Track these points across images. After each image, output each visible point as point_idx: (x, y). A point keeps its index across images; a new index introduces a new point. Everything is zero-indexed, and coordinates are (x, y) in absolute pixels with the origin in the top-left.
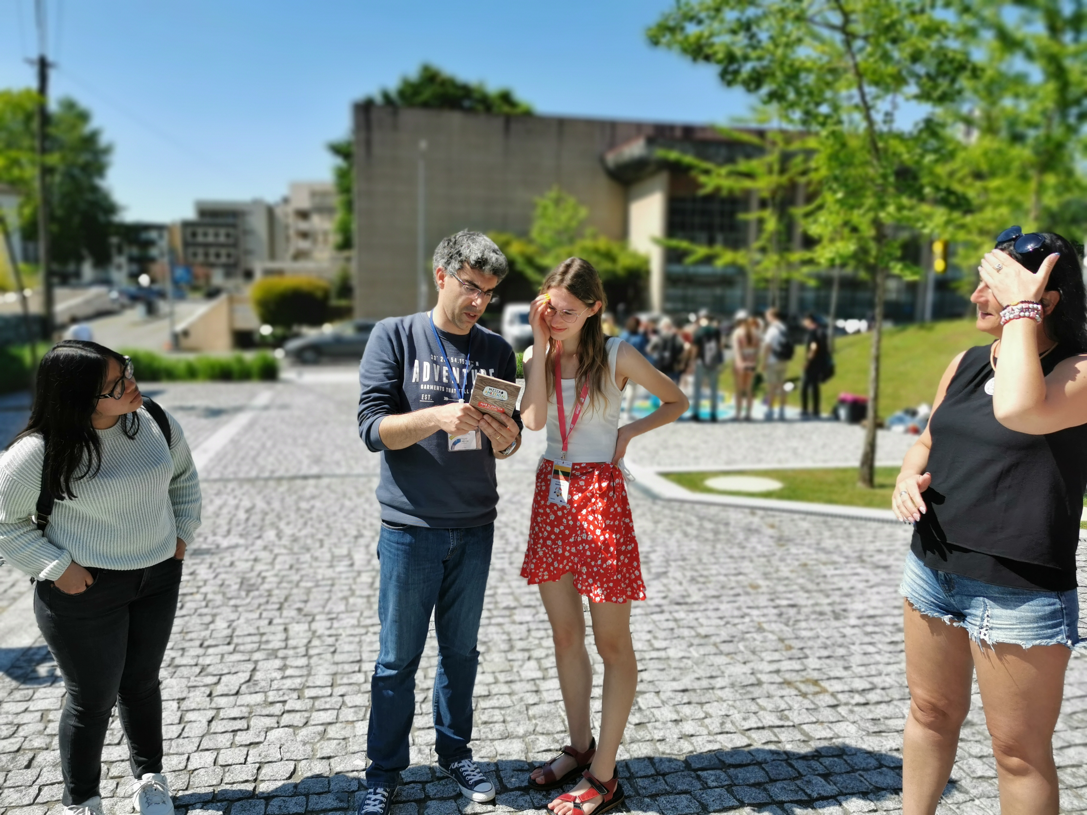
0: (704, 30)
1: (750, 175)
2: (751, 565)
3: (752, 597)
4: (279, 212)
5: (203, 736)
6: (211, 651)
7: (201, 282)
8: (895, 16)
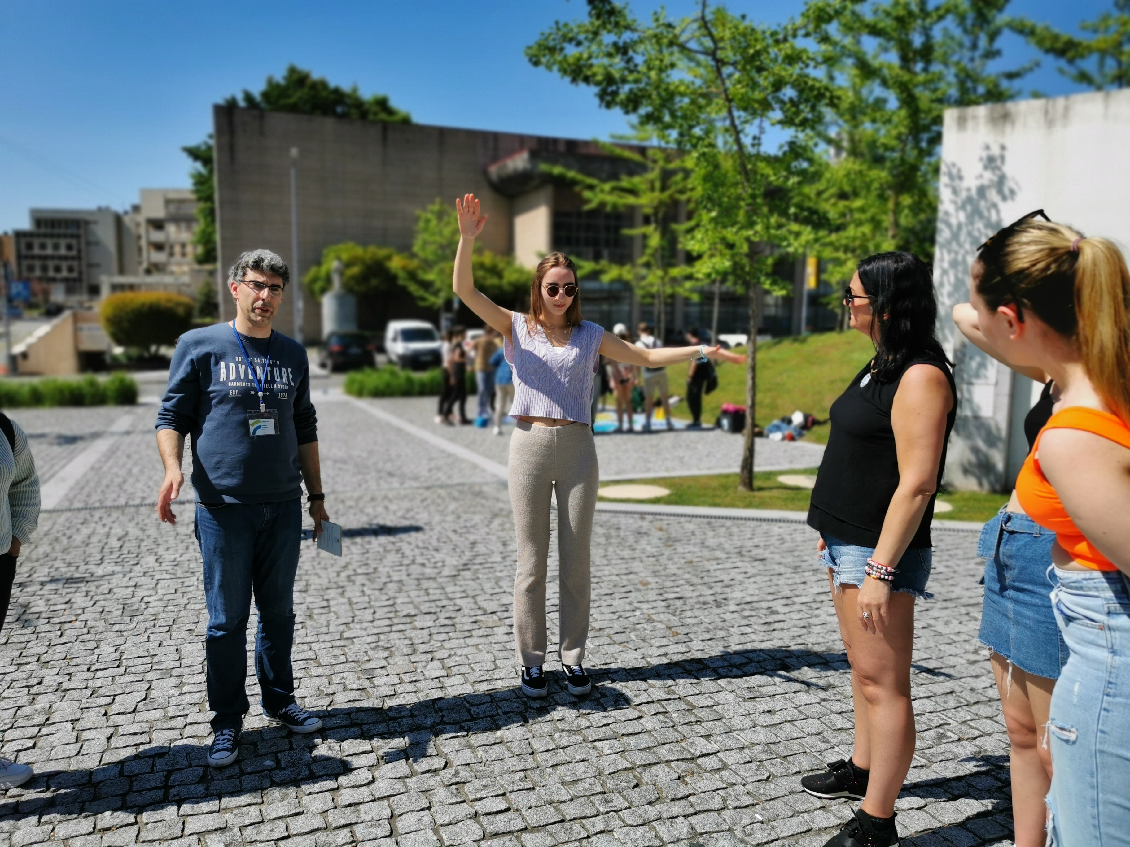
0: (583, 51)
1: (633, 192)
2: (641, 565)
3: (642, 593)
4: (127, 220)
5: (104, 752)
6: (99, 674)
7: (40, 299)
8: (759, 47)
